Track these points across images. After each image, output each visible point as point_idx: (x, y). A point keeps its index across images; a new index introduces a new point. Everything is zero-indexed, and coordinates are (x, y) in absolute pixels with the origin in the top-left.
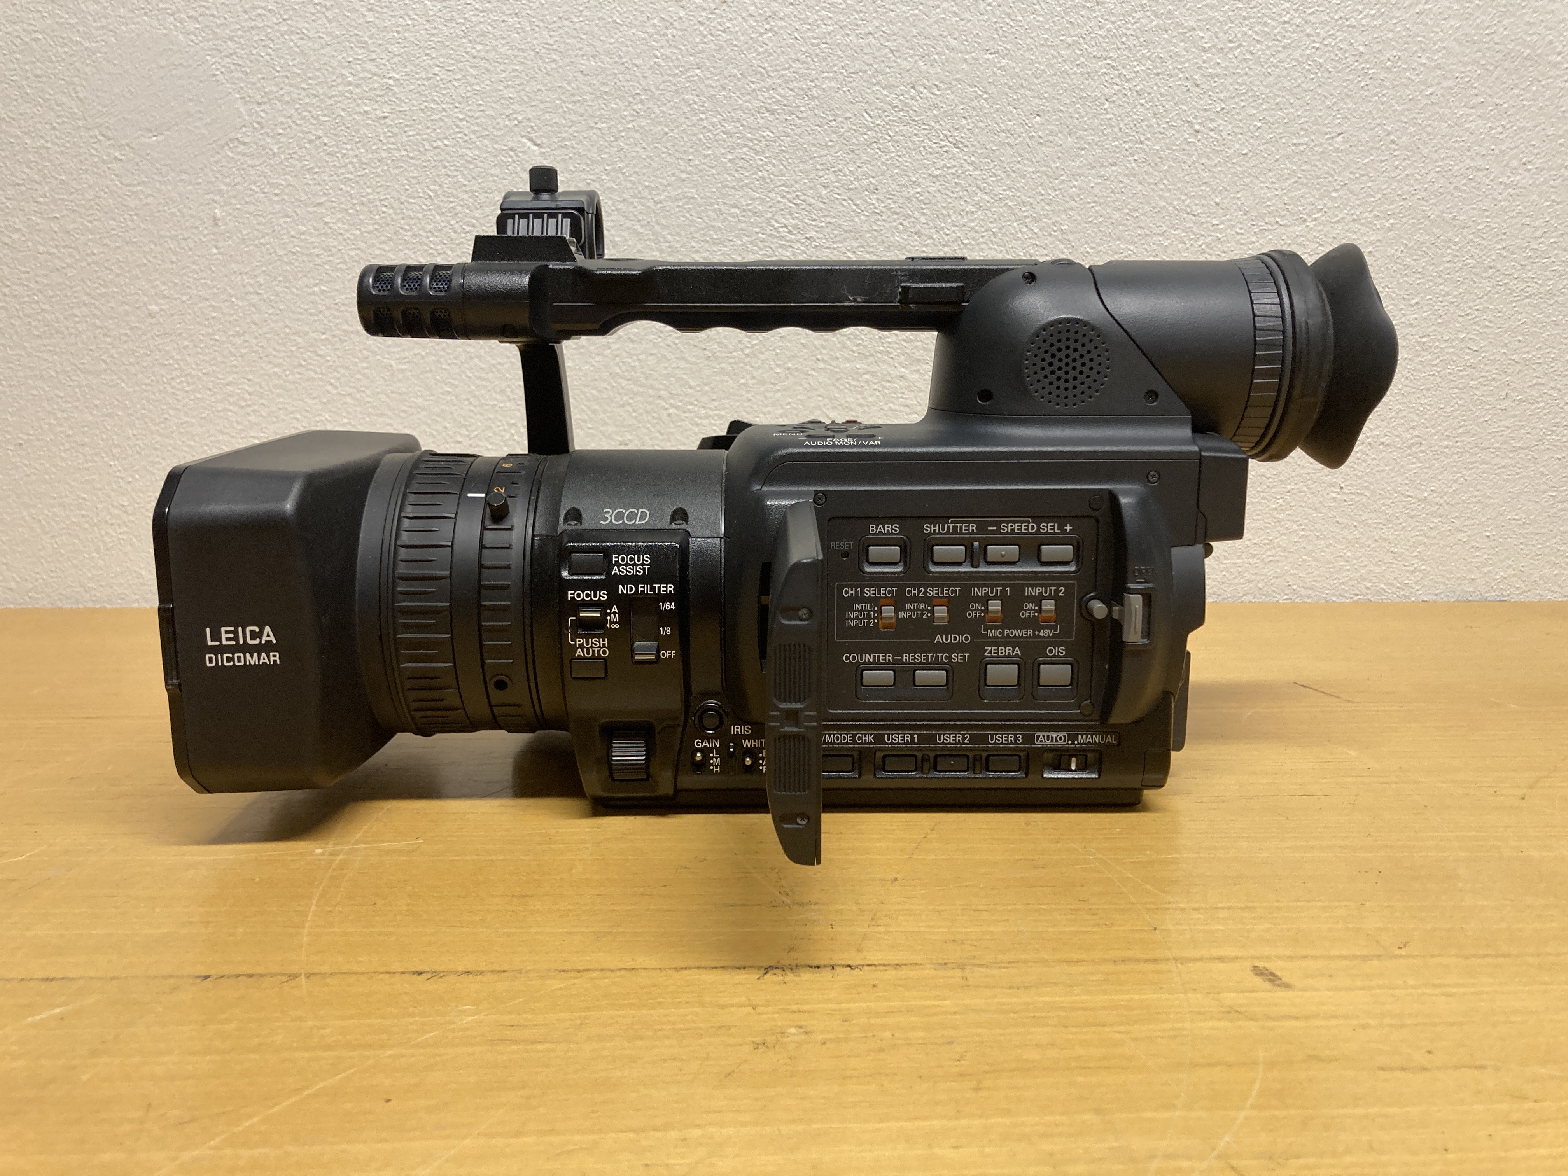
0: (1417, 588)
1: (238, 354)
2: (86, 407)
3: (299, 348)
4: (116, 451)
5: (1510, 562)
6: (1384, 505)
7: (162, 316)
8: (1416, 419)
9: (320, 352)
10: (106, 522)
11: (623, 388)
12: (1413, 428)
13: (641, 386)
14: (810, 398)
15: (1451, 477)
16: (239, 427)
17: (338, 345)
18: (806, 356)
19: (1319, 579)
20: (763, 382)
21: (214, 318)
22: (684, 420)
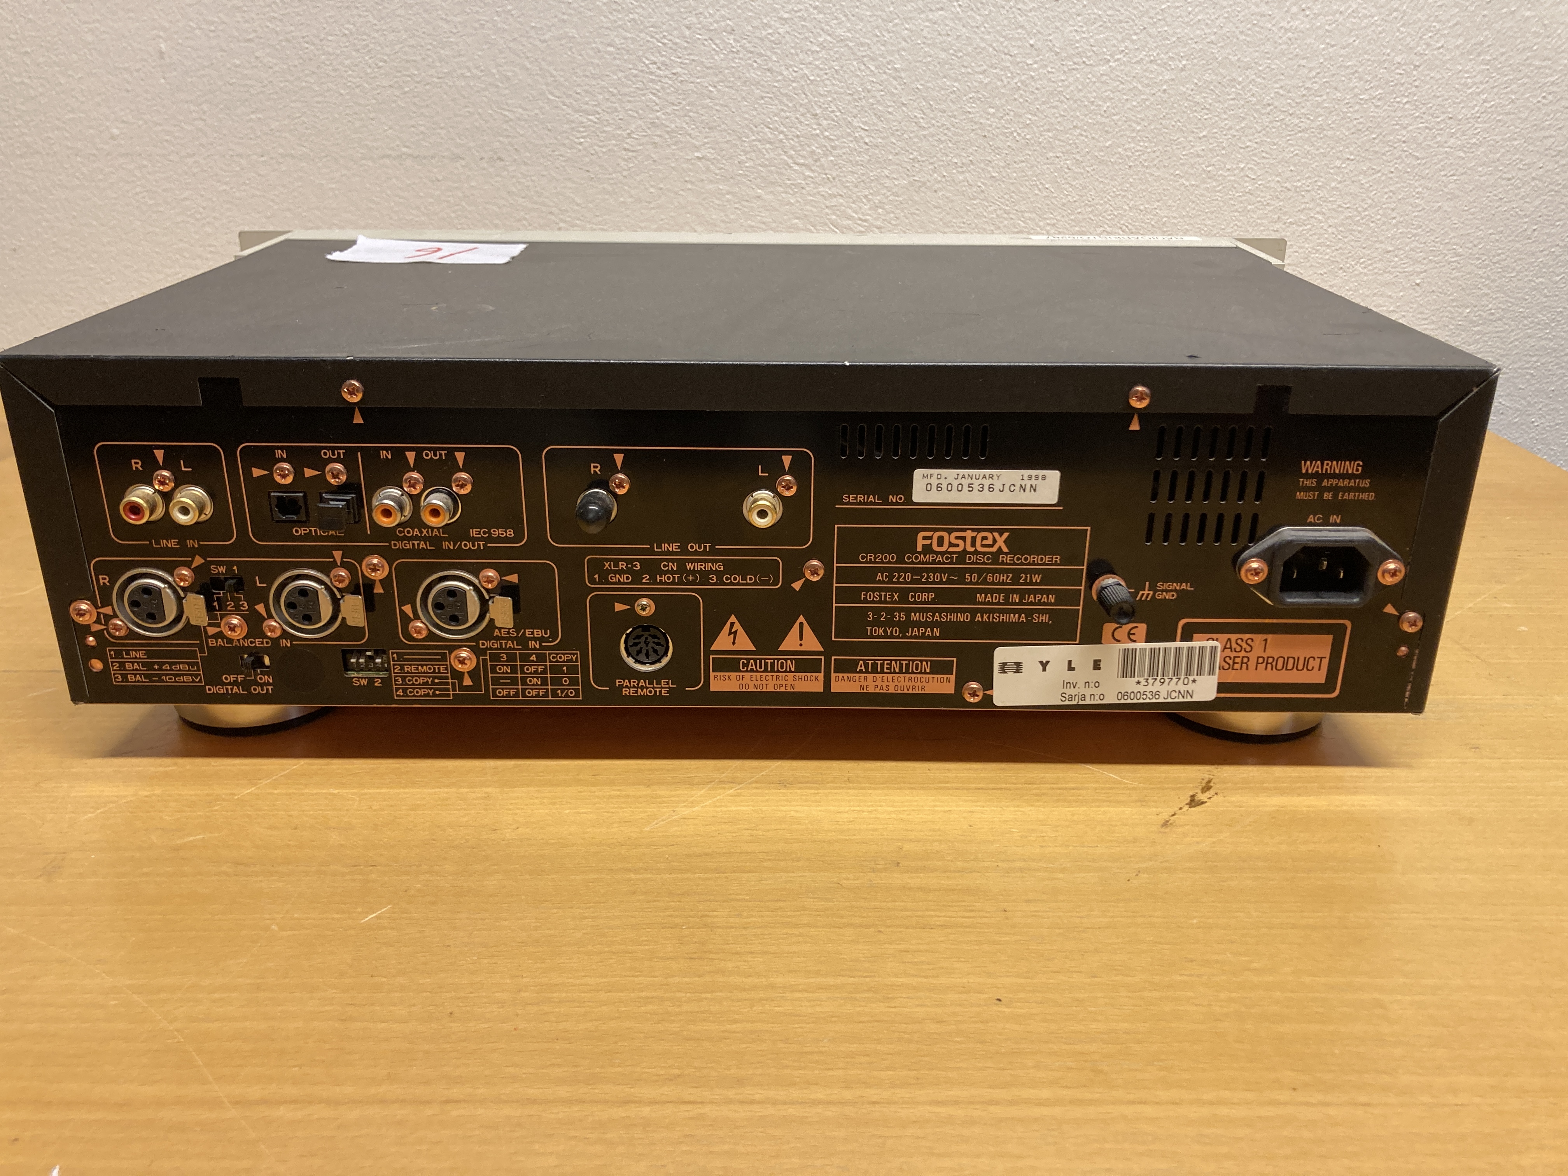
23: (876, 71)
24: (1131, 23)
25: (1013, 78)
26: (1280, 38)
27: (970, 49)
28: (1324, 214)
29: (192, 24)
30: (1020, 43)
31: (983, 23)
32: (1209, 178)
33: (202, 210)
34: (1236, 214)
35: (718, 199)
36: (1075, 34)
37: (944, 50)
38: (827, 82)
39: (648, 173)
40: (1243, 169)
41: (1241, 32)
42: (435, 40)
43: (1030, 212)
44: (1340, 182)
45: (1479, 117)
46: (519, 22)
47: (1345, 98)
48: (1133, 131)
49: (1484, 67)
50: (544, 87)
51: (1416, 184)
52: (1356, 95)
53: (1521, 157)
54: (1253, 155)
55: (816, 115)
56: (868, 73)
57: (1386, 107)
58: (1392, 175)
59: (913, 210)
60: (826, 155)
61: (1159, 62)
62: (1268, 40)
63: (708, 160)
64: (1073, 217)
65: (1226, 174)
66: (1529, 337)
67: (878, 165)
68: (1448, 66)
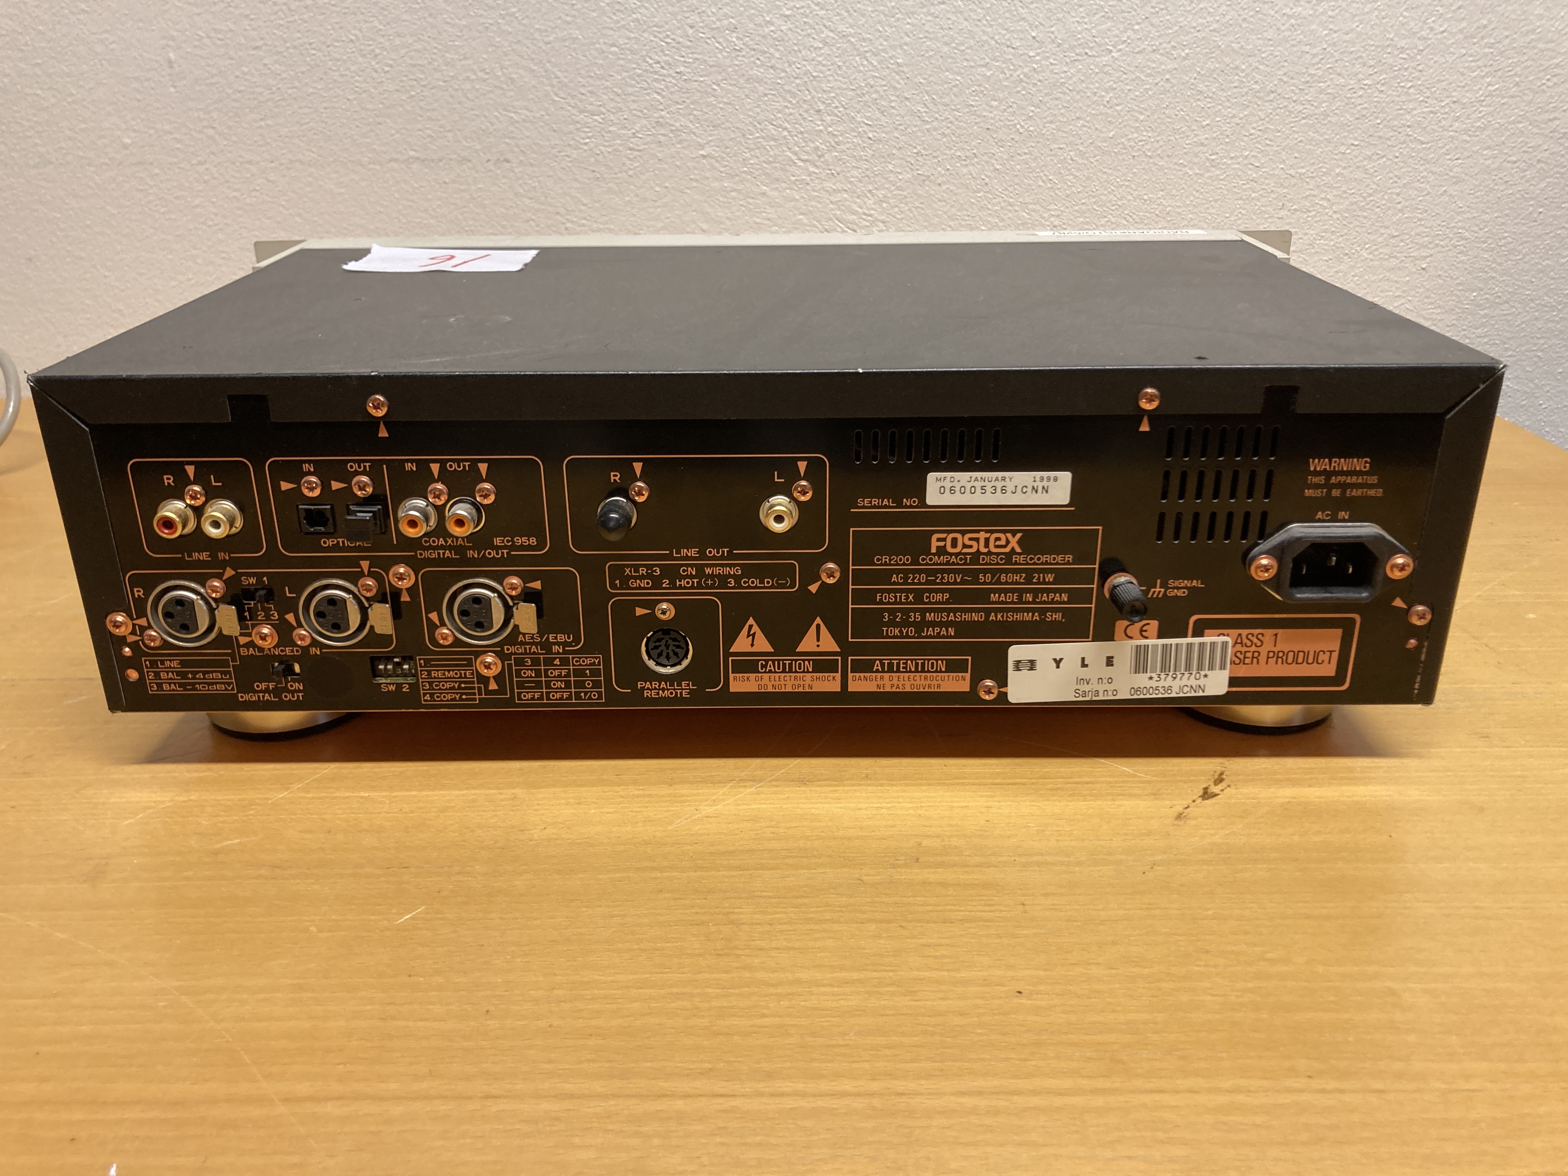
23: (879, 67)
24: (1134, 13)
25: (1015, 70)
26: (1283, 25)
27: (972, 42)
28: (1329, 200)
29: (200, 33)
30: (1022, 36)
31: (984, 16)
32: (1213, 166)
33: (213, 216)
34: (1240, 202)
35: (723, 196)
36: (1076, 25)
37: (947, 44)
38: (831, 78)
39: (653, 172)
40: (1246, 157)
41: (1244, 20)
42: (440, 44)
43: (1034, 204)
44: (1345, 168)
45: (1483, 101)
46: (524, 25)
47: (1349, 84)
48: (1137, 120)
49: (1487, 50)
50: (549, 88)
51: (1422, 168)
52: (1359, 80)
53: (1527, 140)
54: (1257, 142)
55: (819, 111)
56: (870, 68)
57: (1390, 92)
58: (1396, 160)
59: (917, 204)
60: (829, 151)
61: (1161, 51)
62: (1271, 27)
63: (713, 158)
64: (1076, 208)
65: (1229, 162)
66: (1536, 319)
67: (882, 160)
68: (1452, 50)
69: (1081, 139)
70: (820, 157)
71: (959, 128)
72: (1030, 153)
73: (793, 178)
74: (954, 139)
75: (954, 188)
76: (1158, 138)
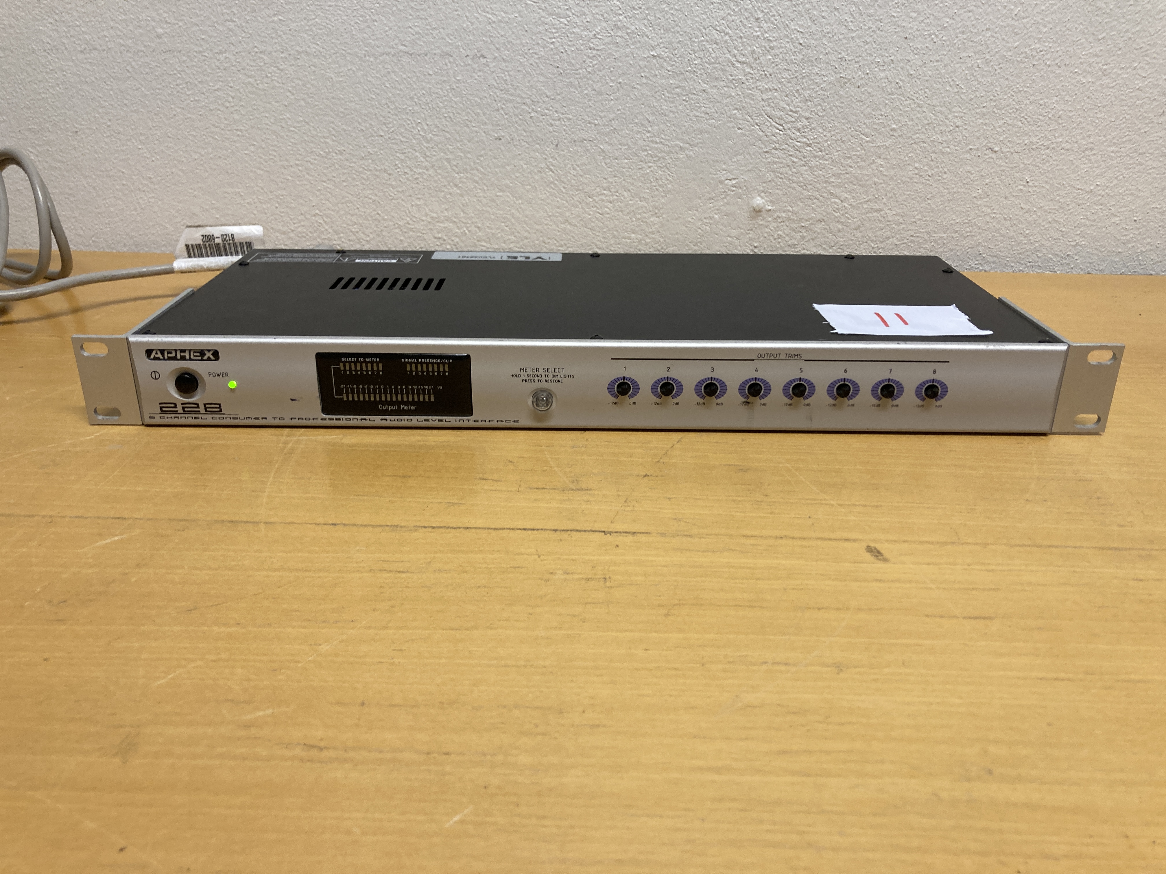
0: (1076, 258)
1: (222, 68)
2: (119, 105)
3: (265, 64)
4: (142, 138)
5: (1149, 240)
6: (1058, 195)
7: (166, 37)
8: (1093, 129)
9: (281, 67)
10: (139, 189)
11: (497, 96)
12: (1089, 136)
13: (512, 95)
14: (635, 106)
15: (1112, 175)
16: (226, 122)
17: (293, 62)
18: (633, 74)
19: (1003, 250)
20: (600, 93)
21: (203, 39)
22: (541, 122)
69: (988, 48)
70: (755, 59)
71: (880, 36)
72: (941, 60)
73: (731, 78)
74: (875, 46)
75: (870, 90)
76: (1058, 49)
